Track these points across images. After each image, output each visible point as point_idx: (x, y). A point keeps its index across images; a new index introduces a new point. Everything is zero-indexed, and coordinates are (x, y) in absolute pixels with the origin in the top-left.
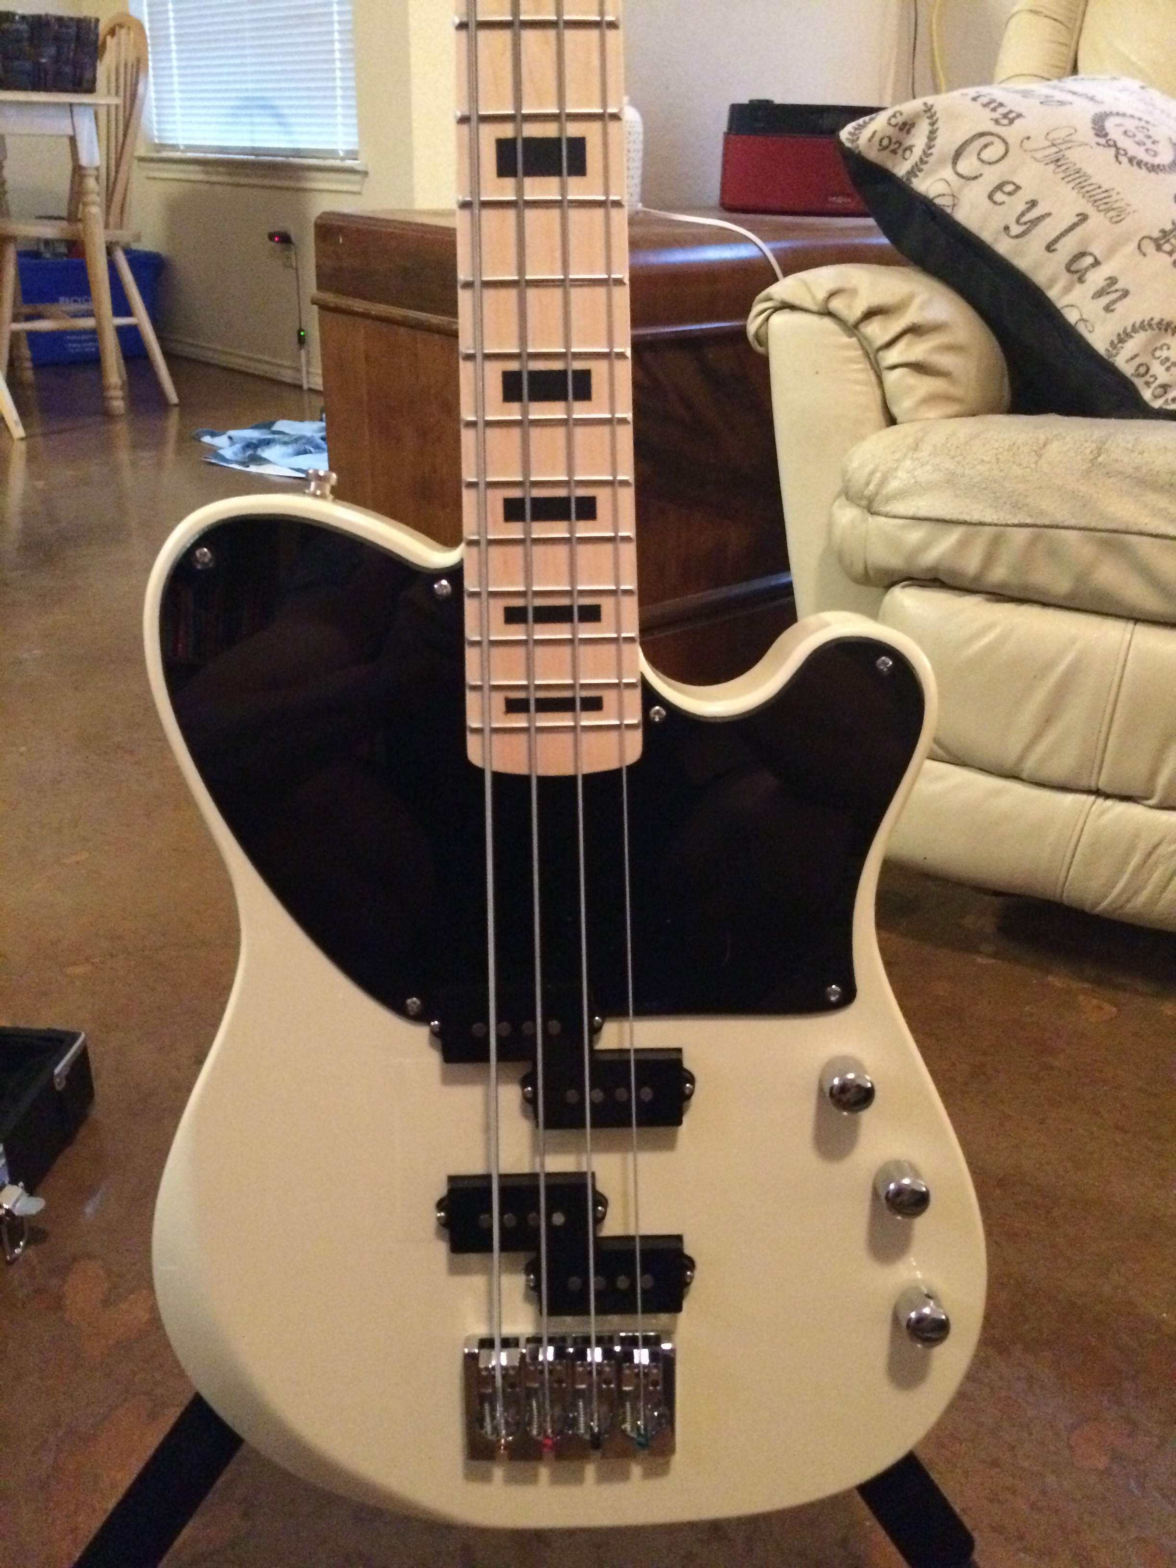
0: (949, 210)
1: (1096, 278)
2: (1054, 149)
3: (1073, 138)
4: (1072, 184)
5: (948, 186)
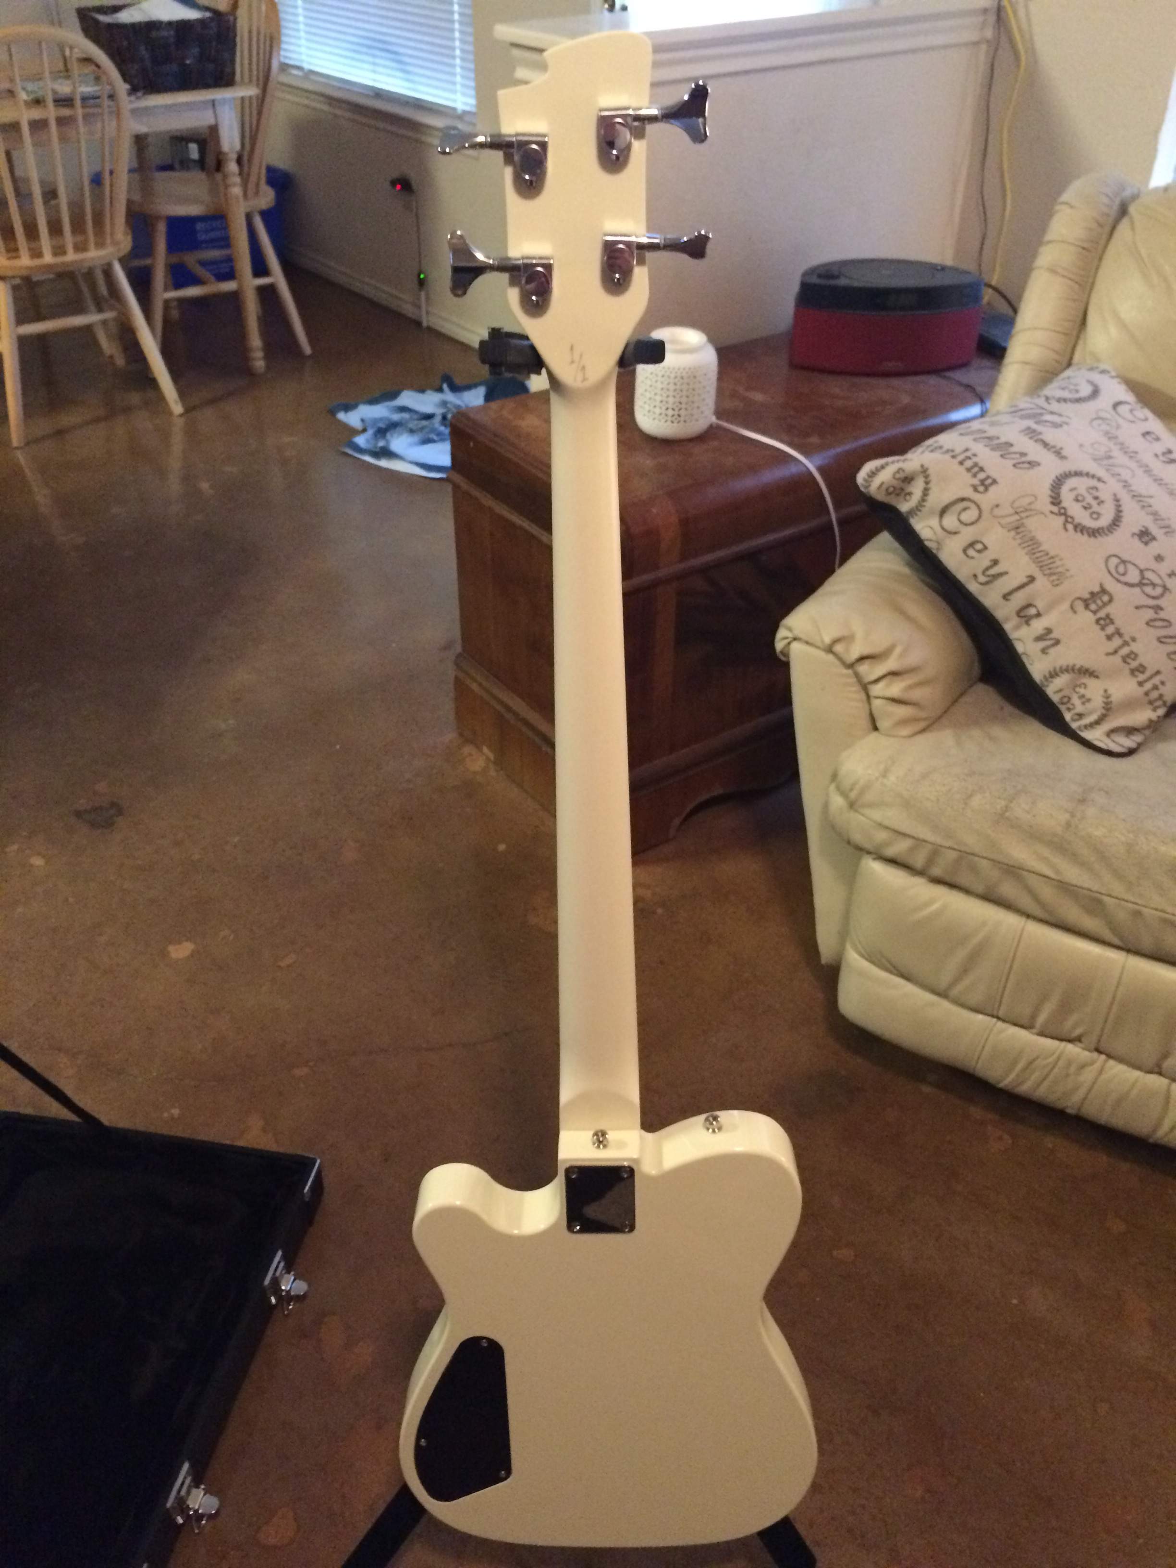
0: (935, 551)
1: (1038, 626)
2: (1017, 517)
3: (1033, 507)
4: (1026, 550)
5: (935, 533)
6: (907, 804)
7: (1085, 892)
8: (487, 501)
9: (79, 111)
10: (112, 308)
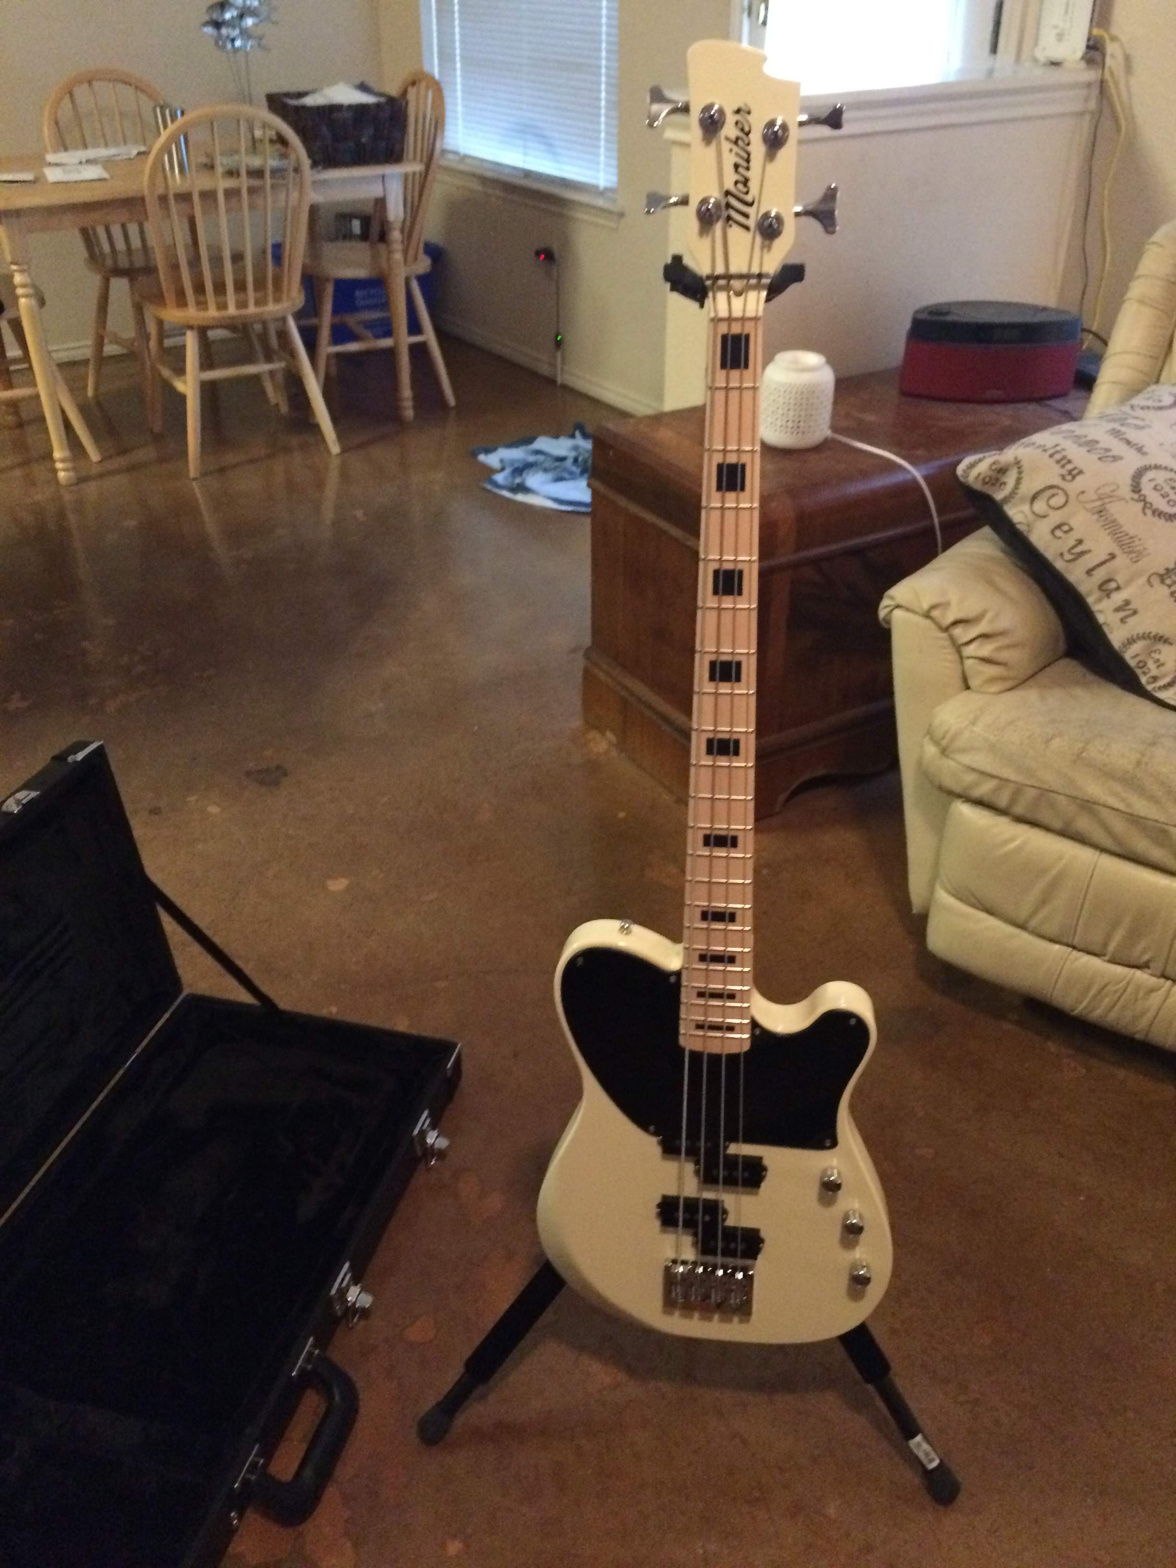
0: (1025, 534)
1: (1118, 598)
2: (1100, 503)
3: (1116, 493)
4: (1108, 531)
5: (1026, 517)
6: (992, 748)
7: (1154, 824)
8: (622, 502)
9: (268, 181)
10: (280, 360)
